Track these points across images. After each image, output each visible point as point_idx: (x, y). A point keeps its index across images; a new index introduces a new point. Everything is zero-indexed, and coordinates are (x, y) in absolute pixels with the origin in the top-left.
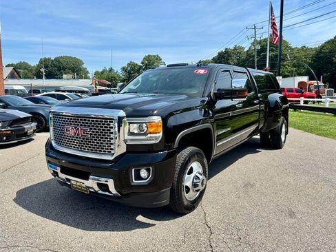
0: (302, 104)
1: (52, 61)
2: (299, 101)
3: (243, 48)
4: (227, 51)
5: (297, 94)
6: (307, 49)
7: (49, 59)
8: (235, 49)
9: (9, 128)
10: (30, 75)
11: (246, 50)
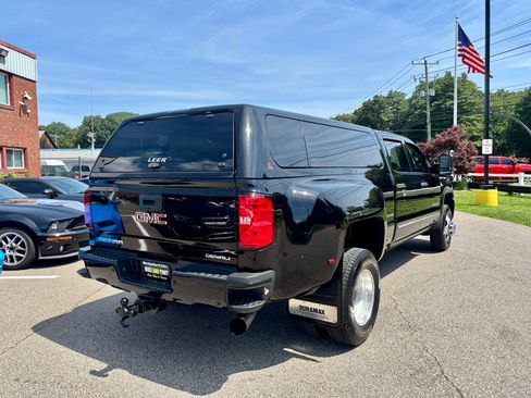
0: (522, 183)
1: (103, 120)
2: (517, 178)
3: (403, 95)
4: (376, 100)
5: (505, 166)
6: (506, 95)
7: (98, 118)
8: (390, 96)
9: (68, 232)
10: (68, 142)
11: (407, 98)
